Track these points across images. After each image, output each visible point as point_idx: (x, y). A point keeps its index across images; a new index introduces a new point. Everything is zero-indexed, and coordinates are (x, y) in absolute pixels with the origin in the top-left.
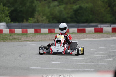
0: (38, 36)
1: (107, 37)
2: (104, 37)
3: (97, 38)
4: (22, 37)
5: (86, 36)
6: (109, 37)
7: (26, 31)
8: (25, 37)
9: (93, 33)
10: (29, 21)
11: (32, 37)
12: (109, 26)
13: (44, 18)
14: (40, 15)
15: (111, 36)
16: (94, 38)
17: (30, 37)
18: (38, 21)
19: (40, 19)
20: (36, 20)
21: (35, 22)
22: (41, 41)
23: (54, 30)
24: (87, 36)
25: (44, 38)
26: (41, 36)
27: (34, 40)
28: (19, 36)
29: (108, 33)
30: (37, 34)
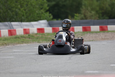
0: (88, 36)
10: (75, 17)
13: (93, 12)
14: (87, 9)
18: (86, 17)
19: (88, 14)
20: (83, 16)
21: (82, 19)
22: (92, 41)
23: (107, 27)
25: (96, 37)
26: (91, 35)
30: (86, 32)
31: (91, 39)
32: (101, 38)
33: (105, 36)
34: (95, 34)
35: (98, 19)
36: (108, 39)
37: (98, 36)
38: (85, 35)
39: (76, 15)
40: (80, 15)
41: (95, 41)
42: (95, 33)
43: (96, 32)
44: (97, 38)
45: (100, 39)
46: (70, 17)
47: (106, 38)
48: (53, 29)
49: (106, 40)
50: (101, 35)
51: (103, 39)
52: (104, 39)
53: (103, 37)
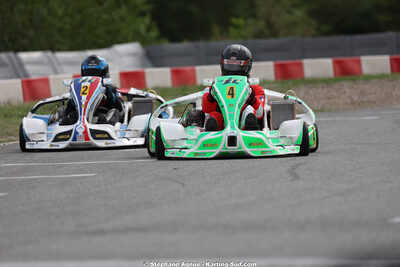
19: (282, 19)
21: (259, 35)
22: (322, 111)
23: (359, 62)
26: (312, 91)
32: (348, 101)
33: (362, 93)
34: (323, 88)
35: (314, 36)
36: (374, 102)
37: (335, 93)
39: (234, 20)
40: (250, 21)
41: (330, 111)
42: (325, 85)
43: (326, 82)
44: (336, 100)
45: (347, 104)
46: (216, 29)
47: (365, 99)
48: (176, 73)
49: (366, 107)
50: (347, 90)
51: (357, 105)
52: (359, 104)
53: (355, 98)
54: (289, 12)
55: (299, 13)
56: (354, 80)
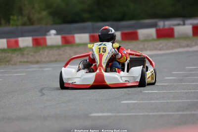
0: (46, 53)
1: (188, 46)
2: (181, 47)
3: (167, 49)
4: (13, 55)
5: (144, 45)
6: (191, 47)
7: (17, 42)
8: (18, 55)
9: (153, 40)
11: (32, 54)
12: (181, 22)
14: (33, 7)
15: (194, 44)
16: (160, 50)
17: (28, 54)
19: (35, 16)
20: (26, 19)
22: (56, 61)
23: (73, 37)
24: (146, 46)
25: (60, 55)
26: (51, 52)
27: (39, 59)
28: (5, 53)
29: (184, 37)
30: (40, 47)
31: (53, 59)
34: (56, 50)
37: (62, 53)
38: (41, 52)
39: (12, 17)
40: (20, 17)
43: (58, 47)
46: (3, 22)
54: (39, 13)
55: (44, 13)
56: (71, 46)
